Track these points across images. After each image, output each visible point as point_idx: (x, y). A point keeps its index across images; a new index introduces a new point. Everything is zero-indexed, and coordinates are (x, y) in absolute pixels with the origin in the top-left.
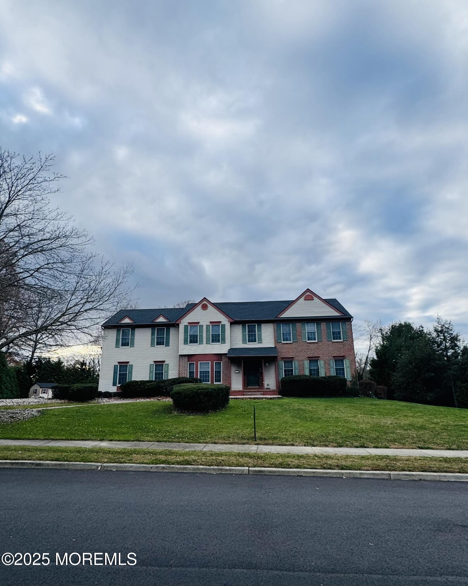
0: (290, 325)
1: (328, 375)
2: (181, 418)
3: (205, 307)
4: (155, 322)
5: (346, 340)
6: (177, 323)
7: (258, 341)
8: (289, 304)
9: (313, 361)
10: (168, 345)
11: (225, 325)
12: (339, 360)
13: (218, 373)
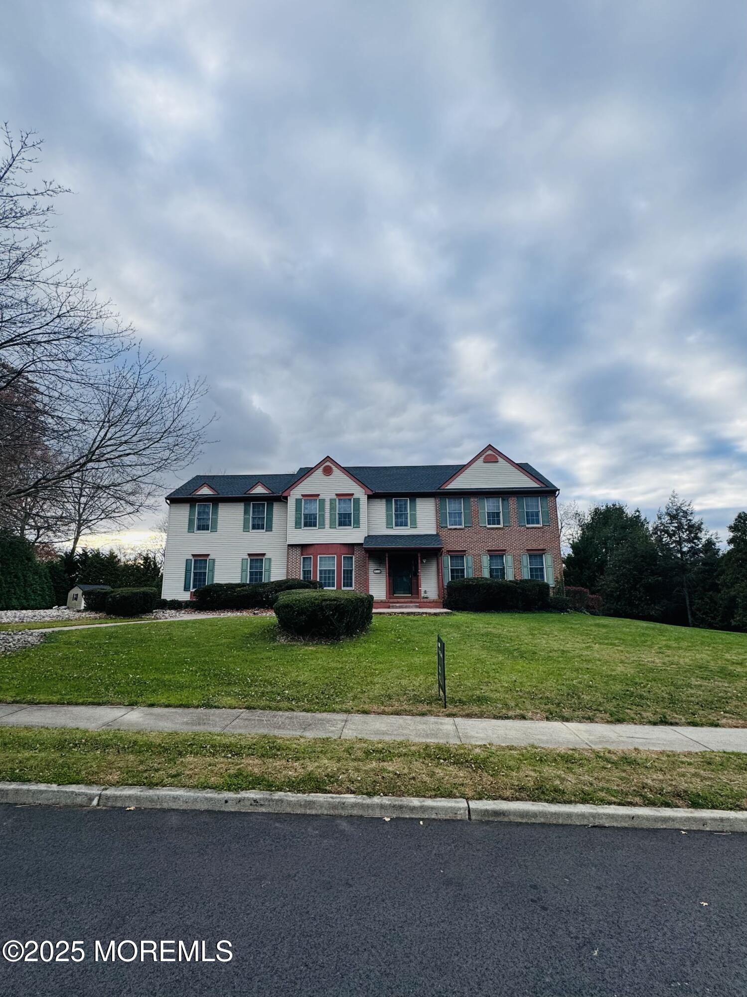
0: (461, 501)
1: (518, 578)
2: (292, 650)
3: (328, 471)
4: (249, 494)
5: (548, 524)
6: (284, 495)
7: (411, 525)
8: (457, 470)
9: (496, 556)
10: (269, 528)
11: (359, 499)
12: (536, 555)
13: (348, 573)
